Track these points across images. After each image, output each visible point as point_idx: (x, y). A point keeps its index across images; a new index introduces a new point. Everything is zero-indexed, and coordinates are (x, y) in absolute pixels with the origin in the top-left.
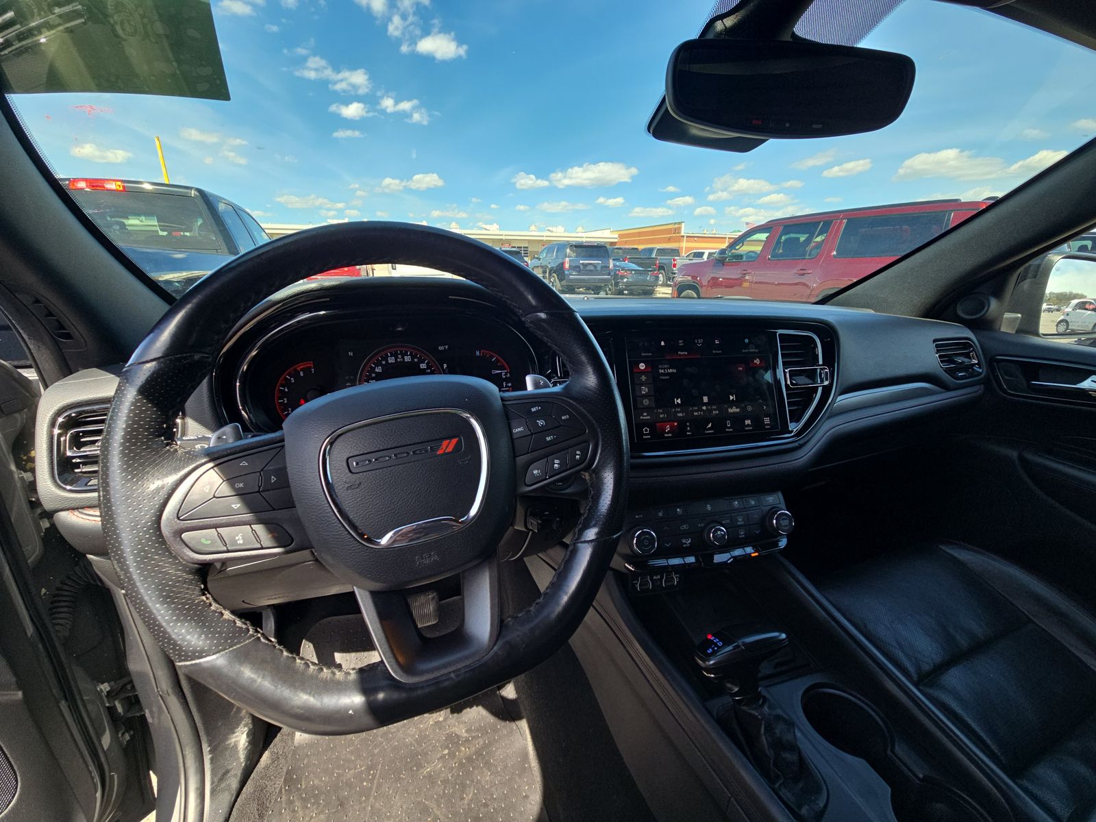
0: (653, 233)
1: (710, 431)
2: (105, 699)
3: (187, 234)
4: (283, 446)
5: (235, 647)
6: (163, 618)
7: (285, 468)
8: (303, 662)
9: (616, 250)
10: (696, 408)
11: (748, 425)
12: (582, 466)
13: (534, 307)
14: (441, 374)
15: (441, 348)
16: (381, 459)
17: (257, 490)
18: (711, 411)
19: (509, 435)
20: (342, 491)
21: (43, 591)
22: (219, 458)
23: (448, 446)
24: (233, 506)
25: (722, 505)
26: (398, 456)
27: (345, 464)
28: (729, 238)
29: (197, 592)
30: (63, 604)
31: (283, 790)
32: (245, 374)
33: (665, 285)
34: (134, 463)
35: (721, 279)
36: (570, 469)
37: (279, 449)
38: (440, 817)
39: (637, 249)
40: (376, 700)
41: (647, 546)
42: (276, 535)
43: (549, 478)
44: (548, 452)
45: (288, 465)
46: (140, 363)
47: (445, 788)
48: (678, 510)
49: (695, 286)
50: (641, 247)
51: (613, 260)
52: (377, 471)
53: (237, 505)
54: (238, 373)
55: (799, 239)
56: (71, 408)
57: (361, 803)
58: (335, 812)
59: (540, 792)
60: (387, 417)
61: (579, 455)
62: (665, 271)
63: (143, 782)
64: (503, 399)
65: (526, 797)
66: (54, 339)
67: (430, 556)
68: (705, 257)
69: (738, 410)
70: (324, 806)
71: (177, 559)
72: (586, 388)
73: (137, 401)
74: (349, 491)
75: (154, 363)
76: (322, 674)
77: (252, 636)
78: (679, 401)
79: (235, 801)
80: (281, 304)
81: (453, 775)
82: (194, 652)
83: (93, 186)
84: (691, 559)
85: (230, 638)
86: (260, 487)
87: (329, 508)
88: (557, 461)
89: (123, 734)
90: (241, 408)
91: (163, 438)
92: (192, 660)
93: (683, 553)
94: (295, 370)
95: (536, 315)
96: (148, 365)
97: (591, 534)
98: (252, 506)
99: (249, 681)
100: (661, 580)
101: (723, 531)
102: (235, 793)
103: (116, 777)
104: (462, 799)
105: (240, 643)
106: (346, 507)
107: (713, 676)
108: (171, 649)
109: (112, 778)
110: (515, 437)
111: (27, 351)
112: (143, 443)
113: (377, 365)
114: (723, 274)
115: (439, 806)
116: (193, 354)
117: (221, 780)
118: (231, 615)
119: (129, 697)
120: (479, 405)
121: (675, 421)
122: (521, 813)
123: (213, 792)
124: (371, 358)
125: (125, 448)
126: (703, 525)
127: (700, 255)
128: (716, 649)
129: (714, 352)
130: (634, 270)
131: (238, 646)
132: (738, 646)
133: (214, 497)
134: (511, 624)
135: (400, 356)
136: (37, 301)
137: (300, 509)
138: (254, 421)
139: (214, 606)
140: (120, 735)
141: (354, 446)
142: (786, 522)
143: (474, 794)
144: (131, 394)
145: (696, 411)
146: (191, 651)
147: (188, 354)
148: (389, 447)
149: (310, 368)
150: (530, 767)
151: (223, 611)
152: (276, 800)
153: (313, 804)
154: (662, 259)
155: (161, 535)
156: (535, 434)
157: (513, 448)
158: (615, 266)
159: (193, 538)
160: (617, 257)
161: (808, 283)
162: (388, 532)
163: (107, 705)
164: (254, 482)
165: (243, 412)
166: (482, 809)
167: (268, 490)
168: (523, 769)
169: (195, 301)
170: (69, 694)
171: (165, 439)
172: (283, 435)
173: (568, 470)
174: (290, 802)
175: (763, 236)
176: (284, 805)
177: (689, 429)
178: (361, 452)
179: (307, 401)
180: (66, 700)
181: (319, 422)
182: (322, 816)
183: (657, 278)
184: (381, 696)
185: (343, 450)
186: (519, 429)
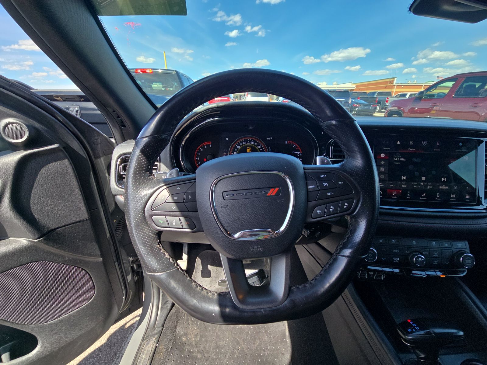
0: (376, 84)
1: (424, 198)
2: (131, 263)
3: (171, 89)
4: (195, 182)
5: (168, 271)
6: (143, 252)
7: (195, 192)
8: (195, 284)
9: (353, 94)
10: (416, 183)
11: (453, 198)
12: (348, 212)
13: (329, 117)
14: (267, 152)
15: (268, 139)
16: (239, 195)
17: (183, 201)
18: (427, 186)
19: (306, 189)
20: (219, 208)
21: (115, 221)
22: (169, 184)
23: (273, 192)
24: (173, 207)
25: (423, 243)
26: (247, 194)
27: (222, 195)
28: (424, 85)
29: (156, 243)
30: (120, 227)
31: (185, 314)
32: (184, 146)
33: (380, 112)
34: (137, 183)
35: (416, 109)
36: (339, 213)
37: (194, 183)
38: (244, 348)
39: (366, 92)
40: (225, 312)
41: (371, 257)
42: (189, 223)
43: (326, 216)
44: (328, 201)
45: (196, 191)
46: (141, 138)
47: (247, 336)
48: (393, 240)
49: (400, 113)
50: (368, 92)
51: (352, 98)
52: (236, 200)
53: (174, 207)
54: (181, 145)
55: (475, 85)
56: (123, 155)
57: (213, 330)
58: (203, 330)
59: (290, 354)
60: (243, 173)
61: (346, 205)
62: (381, 104)
63: (140, 295)
64: (304, 169)
65: (283, 354)
66: (120, 127)
67: (258, 248)
68: (407, 97)
69: (447, 187)
70: (199, 326)
71: (150, 227)
72: (357, 167)
73: (140, 155)
74: (222, 208)
75: (147, 138)
76: (203, 291)
77: (176, 267)
78: (405, 178)
79: (169, 313)
80: (200, 114)
81: (251, 331)
82: (153, 270)
83: (143, 71)
84: (397, 270)
85: (167, 267)
86: (184, 200)
87: (212, 215)
88: (332, 207)
89: (135, 277)
90: (181, 160)
91: (148, 172)
92: (152, 273)
93: (394, 266)
94: (203, 145)
95: (331, 122)
96: (145, 139)
97: (347, 252)
98: (180, 209)
99: (173, 288)
100: (374, 275)
101: (422, 258)
102: (169, 310)
103: (131, 293)
104: (254, 344)
105: (171, 270)
106: (220, 216)
107: (409, 344)
108: (145, 266)
109: (130, 292)
110: (309, 190)
111: (111, 131)
112: (140, 174)
113: (238, 145)
114: (417, 106)
115: (244, 343)
116: (161, 135)
117: (165, 304)
118: (168, 256)
119: (139, 264)
120: (291, 171)
121: (400, 189)
122: (280, 361)
123: (162, 307)
124: (235, 142)
125: (134, 176)
126: (409, 252)
127: (405, 95)
128: (414, 330)
129: (435, 150)
130: (363, 104)
131: (170, 271)
132: (428, 333)
133: (166, 202)
134: (295, 291)
135: (249, 141)
136: (114, 111)
137: (199, 213)
138: (186, 167)
139: (163, 250)
140: (134, 277)
141: (227, 186)
142: (470, 261)
143: (259, 343)
144: (138, 152)
145: (416, 185)
146: (152, 269)
147: (160, 135)
148: (243, 189)
149: (210, 144)
150: (286, 341)
151: (166, 253)
152: (183, 318)
153: (195, 324)
154: (381, 98)
155: (144, 216)
156: (320, 190)
157: (308, 196)
158: (352, 102)
159: (156, 219)
160: (354, 97)
161: (479, 112)
162: (238, 232)
163: (131, 265)
164: (181, 197)
165: (181, 162)
166: (263, 352)
167: (187, 202)
168: (283, 341)
169: (164, 110)
170: (119, 260)
171: (149, 173)
172: (196, 176)
173: (338, 213)
174: (188, 320)
175: (450, 84)
176: (185, 321)
177: (409, 195)
178: (230, 190)
179: (207, 160)
180: (118, 262)
181: (212, 172)
182: (198, 330)
183: (376, 108)
184: (228, 310)
185: (221, 187)
186: (312, 187)
